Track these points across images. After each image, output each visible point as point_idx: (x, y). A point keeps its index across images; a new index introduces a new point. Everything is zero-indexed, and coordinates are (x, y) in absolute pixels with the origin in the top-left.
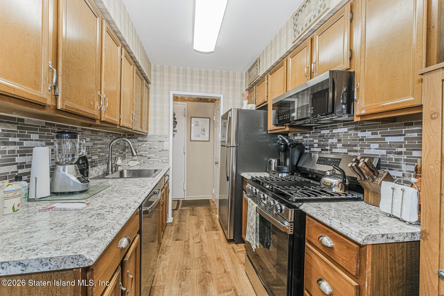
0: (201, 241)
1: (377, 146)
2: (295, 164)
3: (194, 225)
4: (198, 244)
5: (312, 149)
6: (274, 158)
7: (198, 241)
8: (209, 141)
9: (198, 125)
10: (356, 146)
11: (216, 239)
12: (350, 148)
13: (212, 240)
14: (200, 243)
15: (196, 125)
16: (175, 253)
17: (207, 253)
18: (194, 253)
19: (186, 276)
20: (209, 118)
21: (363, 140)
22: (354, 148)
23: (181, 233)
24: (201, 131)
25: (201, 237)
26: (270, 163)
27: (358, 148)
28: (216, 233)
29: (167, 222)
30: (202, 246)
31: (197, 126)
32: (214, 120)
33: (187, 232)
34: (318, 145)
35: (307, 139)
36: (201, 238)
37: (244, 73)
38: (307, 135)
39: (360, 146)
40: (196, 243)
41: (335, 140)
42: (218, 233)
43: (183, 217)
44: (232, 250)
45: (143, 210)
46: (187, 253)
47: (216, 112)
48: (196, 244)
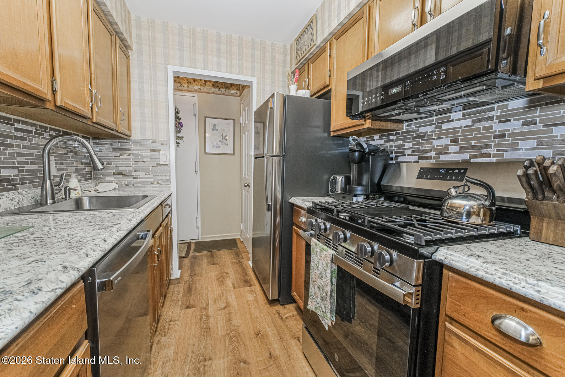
0: (228, 305)
1: (533, 143)
2: (376, 181)
3: (215, 280)
4: (223, 311)
5: (401, 159)
6: (340, 174)
7: (223, 306)
8: (234, 154)
9: (217, 130)
10: (487, 147)
11: (250, 301)
12: (475, 152)
13: (245, 302)
14: (226, 309)
15: (213, 130)
16: (185, 331)
17: (239, 325)
18: (217, 328)
19: (204, 374)
20: (234, 120)
21: (503, 136)
22: (484, 151)
23: (194, 294)
24: (221, 139)
25: (226, 299)
26: (334, 181)
27: (493, 151)
28: (249, 289)
29: (172, 278)
30: (229, 314)
31: (215, 132)
32: (241, 122)
33: (205, 292)
34: (413, 151)
35: (391, 144)
36: (226, 301)
37: (289, 47)
38: (391, 138)
39: (496, 146)
40: (220, 310)
41: (446, 141)
42: (253, 289)
43: (196, 268)
44: (277, 315)
45: (99, 281)
46: (205, 328)
47: (245, 110)
48: (220, 312)
